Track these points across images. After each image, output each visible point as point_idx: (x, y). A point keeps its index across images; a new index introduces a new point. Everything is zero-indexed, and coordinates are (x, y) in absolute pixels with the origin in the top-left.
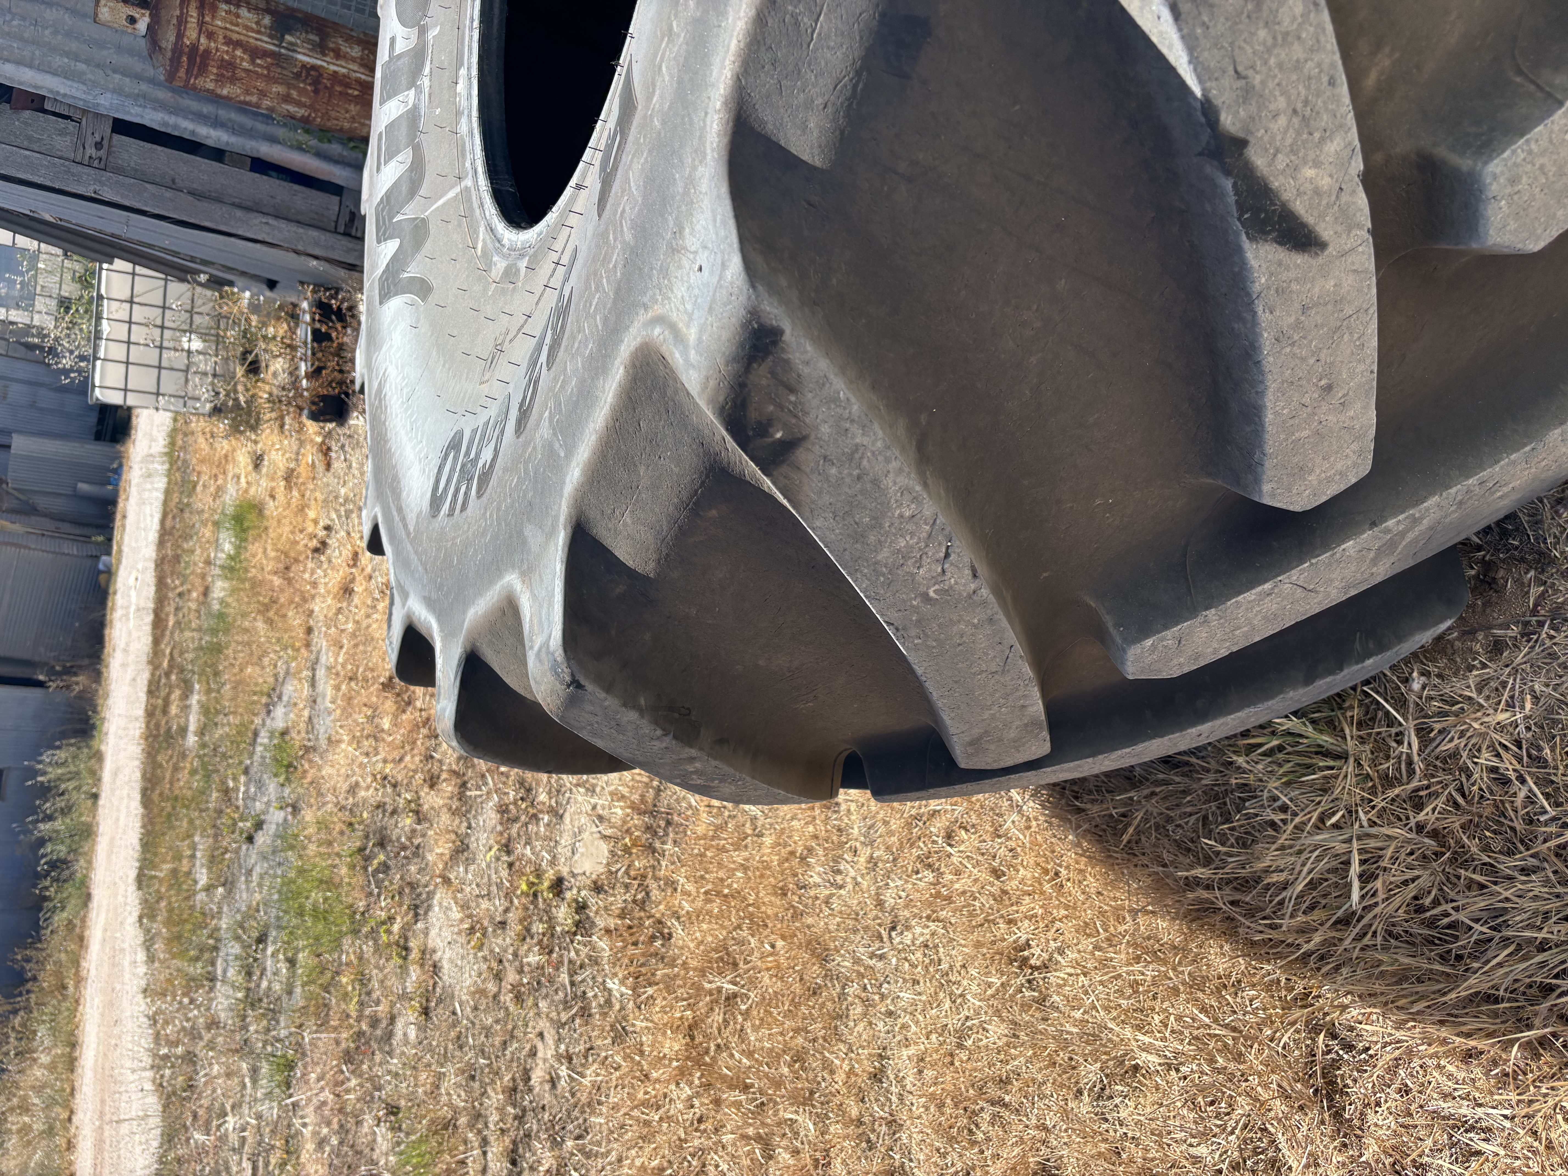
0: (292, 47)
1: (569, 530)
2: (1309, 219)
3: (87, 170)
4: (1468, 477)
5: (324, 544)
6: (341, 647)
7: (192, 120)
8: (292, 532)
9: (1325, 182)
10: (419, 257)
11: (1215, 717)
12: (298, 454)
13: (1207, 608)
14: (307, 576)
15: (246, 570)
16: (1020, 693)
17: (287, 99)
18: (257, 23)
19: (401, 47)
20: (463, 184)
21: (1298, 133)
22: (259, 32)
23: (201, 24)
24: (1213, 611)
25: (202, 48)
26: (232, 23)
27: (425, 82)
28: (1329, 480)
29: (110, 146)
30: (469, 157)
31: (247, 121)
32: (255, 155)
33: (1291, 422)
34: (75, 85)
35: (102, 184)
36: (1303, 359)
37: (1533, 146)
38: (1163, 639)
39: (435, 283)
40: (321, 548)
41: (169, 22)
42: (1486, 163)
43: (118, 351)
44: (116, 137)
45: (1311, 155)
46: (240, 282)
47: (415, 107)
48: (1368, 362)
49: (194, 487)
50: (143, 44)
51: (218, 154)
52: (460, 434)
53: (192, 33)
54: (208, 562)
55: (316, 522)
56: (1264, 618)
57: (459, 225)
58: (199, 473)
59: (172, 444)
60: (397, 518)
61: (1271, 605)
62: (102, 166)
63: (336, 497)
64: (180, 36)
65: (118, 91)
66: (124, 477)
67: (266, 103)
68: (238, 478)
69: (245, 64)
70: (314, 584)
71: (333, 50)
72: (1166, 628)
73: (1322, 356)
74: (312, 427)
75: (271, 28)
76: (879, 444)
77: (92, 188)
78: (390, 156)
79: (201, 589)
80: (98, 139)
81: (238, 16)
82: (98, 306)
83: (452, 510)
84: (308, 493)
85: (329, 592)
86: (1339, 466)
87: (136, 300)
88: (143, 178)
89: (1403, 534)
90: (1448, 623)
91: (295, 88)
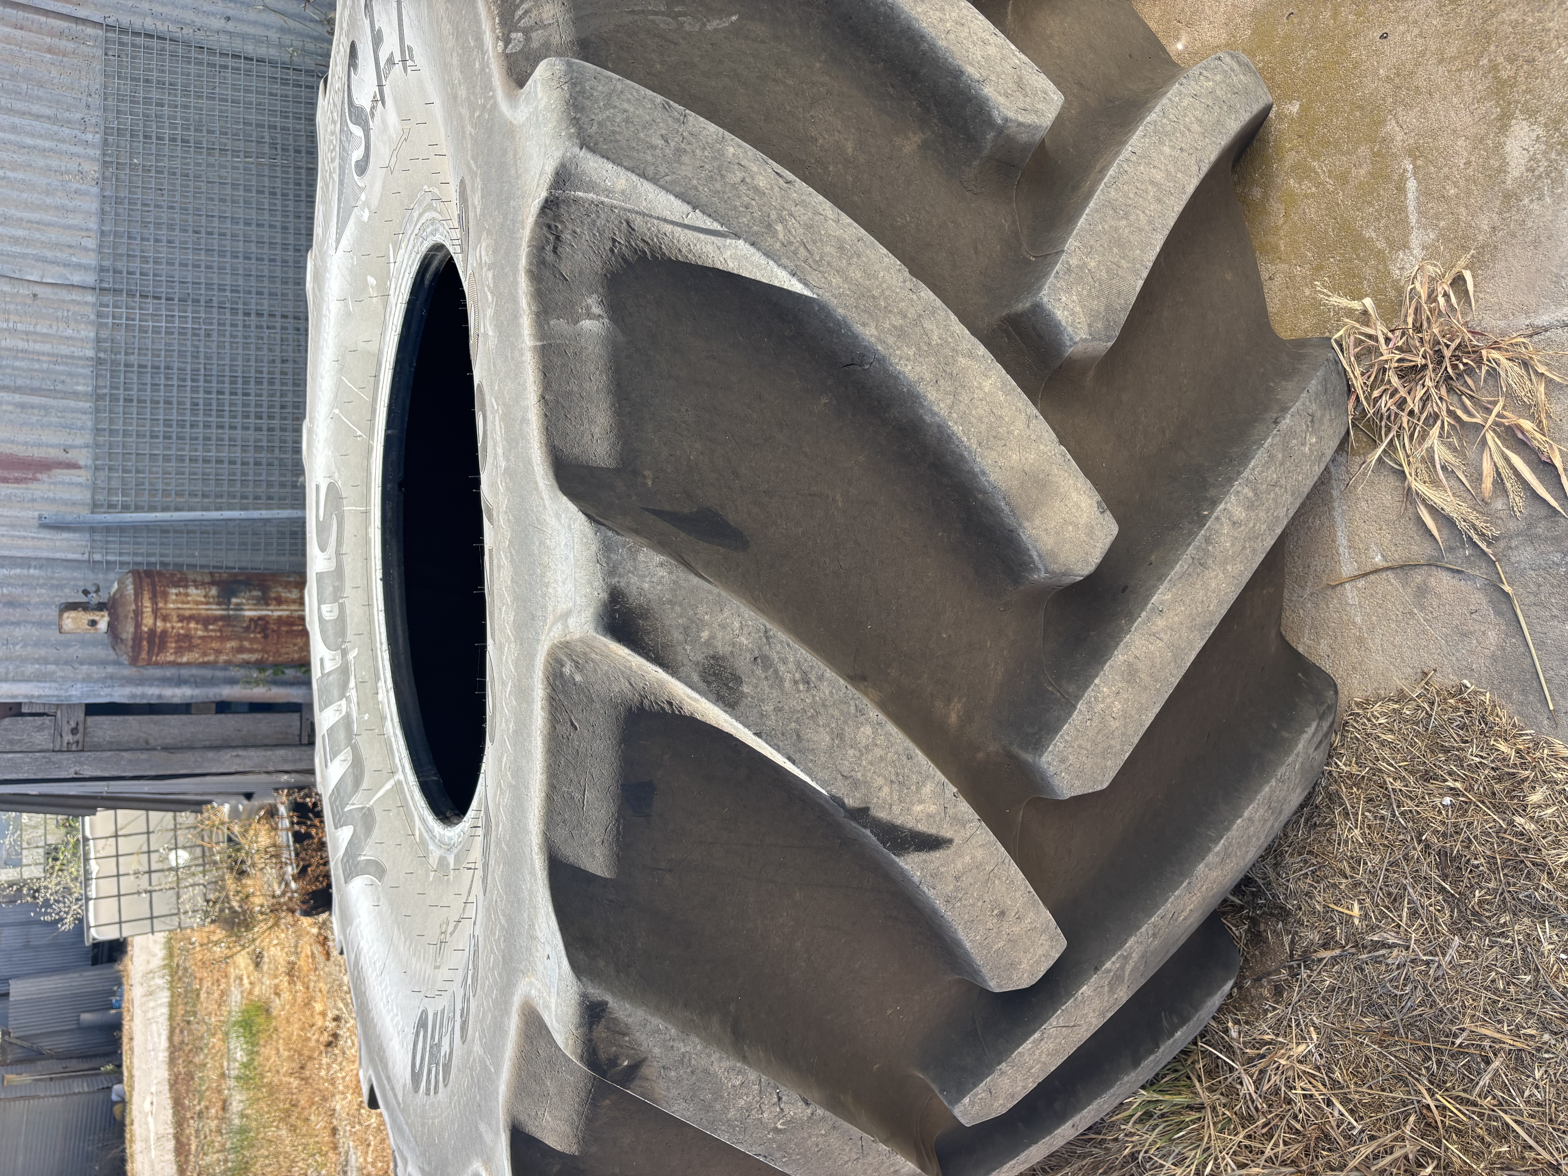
0: (239, 607)
1: (508, 1133)
2: (933, 831)
3: (66, 756)
4: (1150, 917)
5: (335, 1036)
6: (369, 1145)
7: (158, 686)
8: (302, 1029)
9: (932, 809)
10: (370, 841)
11: (1072, 1116)
12: (296, 947)
13: (999, 1063)
14: (323, 1073)
15: (262, 1076)
16: (887, 1164)
17: (241, 650)
18: (205, 596)
19: (329, 667)
20: (396, 778)
21: (900, 791)
22: (207, 603)
23: (155, 612)
24: (1004, 1064)
25: (159, 630)
26: (183, 603)
27: (352, 693)
28: (1038, 962)
29: (85, 728)
30: (397, 755)
31: (207, 673)
32: (218, 699)
33: (986, 942)
34: (48, 685)
35: (82, 764)
36: (973, 905)
37: (1067, 738)
38: (977, 1094)
39: (387, 865)
40: (333, 1041)
41: (126, 617)
42: (1040, 756)
43: (109, 887)
44: (90, 719)
45: (915, 799)
46: (219, 799)
47: (348, 715)
48: (1022, 888)
49: (198, 995)
50: (107, 639)
51: (184, 708)
52: (425, 1012)
53: (148, 621)
54: (223, 1075)
55: (324, 1014)
56: (1048, 1055)
57: (398, 813)
58: (201, 980)
59: (171, 955)
60: (387, 1087)
61: (1048, 1046)
62: (80, 747)
63: (340, 986)
64: (138, 625)
65: (87, 679)
66: (125, 998)
67: (223, 658)
68: (241, 979)
69: (200, 633)
70: (333, 1082)
71: (275, 599)
72: (975, 1085)
73: (986, 898)
74: (306, 921)
75: (218, 597)
76: (699, 1047)
77: (72, 770)
78: (334, 755)
79: (220, 1104)
80: (73, 724)
81: (187, 595)
82: (84, 846)
83: (428, 1089)
84: (312, 984)
85: (347, 1087)
86: (1040, 952)
87: (120, 833)
88: (118, 747)
89: (1122, 968)
90: (1230, 984)
91: (246, 639)
